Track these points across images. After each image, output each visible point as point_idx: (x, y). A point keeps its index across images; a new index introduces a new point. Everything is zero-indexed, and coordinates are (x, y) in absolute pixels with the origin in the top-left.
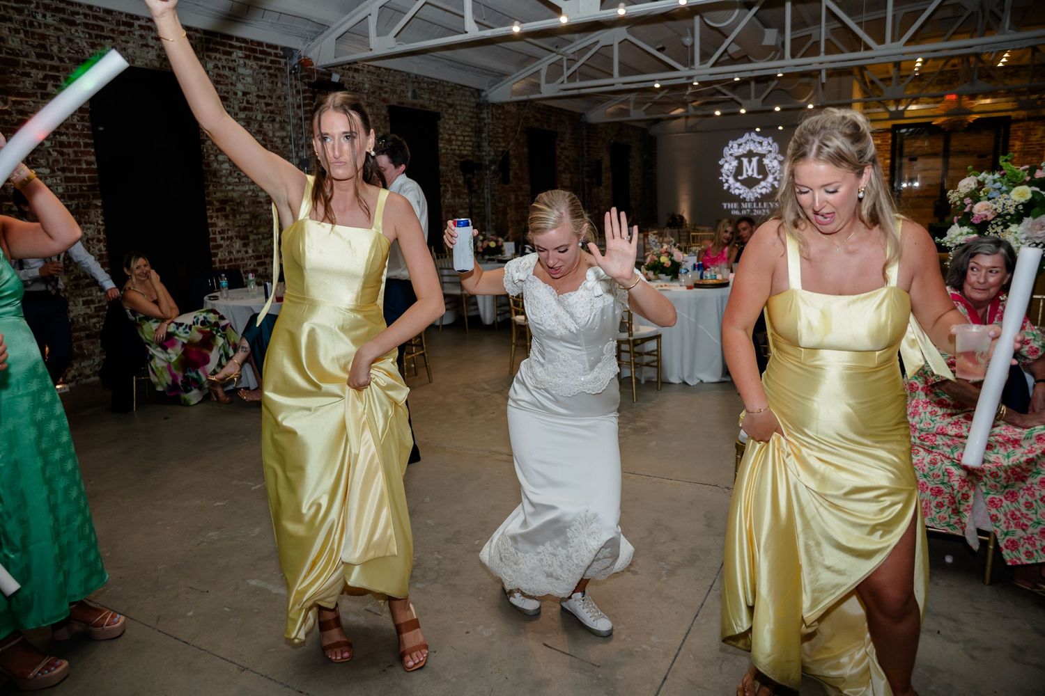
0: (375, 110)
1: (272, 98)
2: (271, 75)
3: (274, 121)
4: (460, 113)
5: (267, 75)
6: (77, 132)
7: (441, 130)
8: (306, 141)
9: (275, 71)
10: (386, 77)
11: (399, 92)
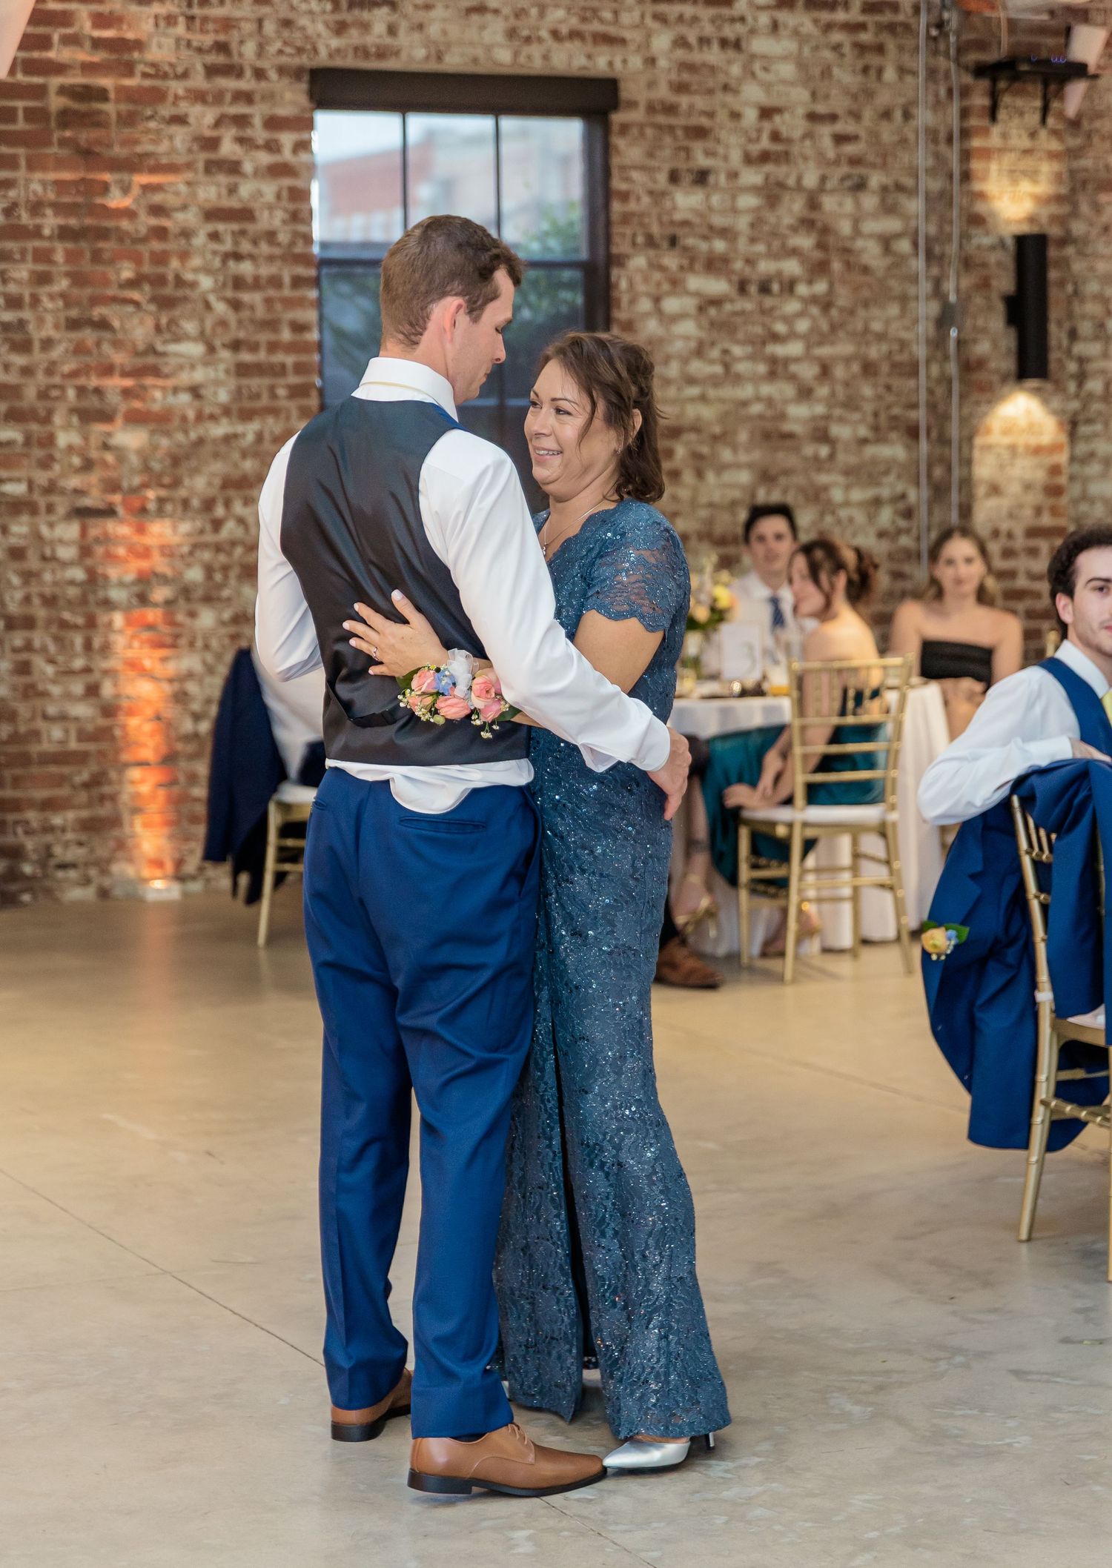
1: (857, 116)
2: (861, 48)
3: (860, 186)
5: (847, 49)
6: (277, 251)
8: (961, 246)
9: (876, 35)
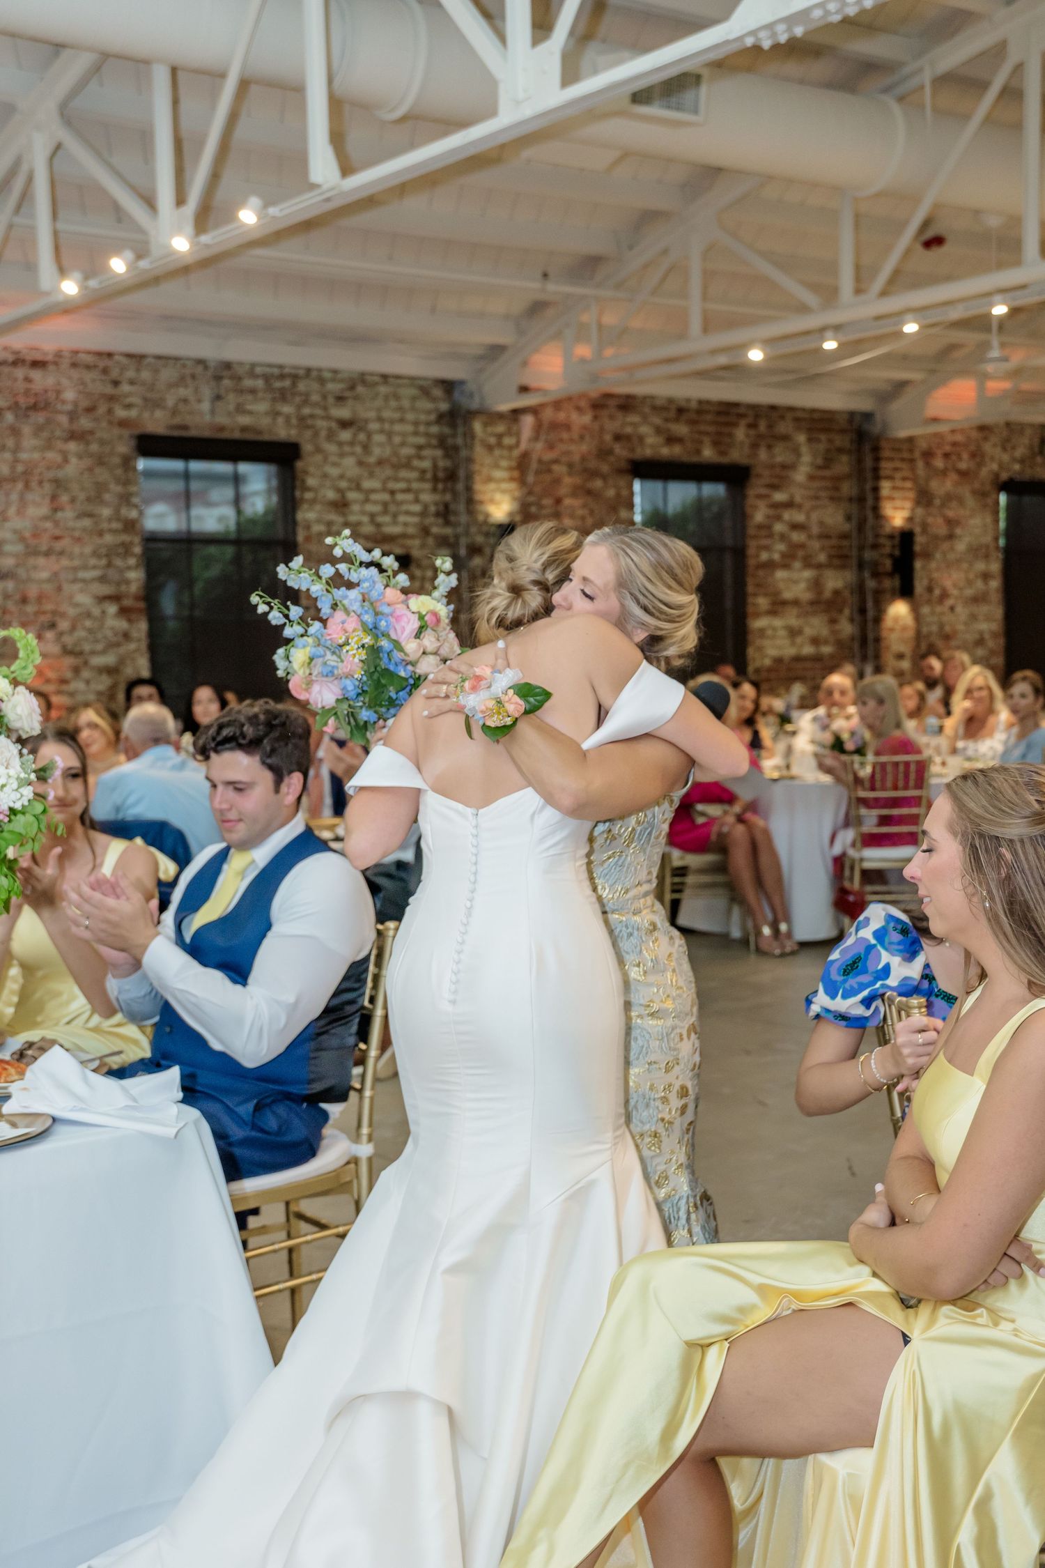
0: (94, 447)
4: (379, 438)
7: (311, 482)
10: (130, 374)
11: (170, 402)
